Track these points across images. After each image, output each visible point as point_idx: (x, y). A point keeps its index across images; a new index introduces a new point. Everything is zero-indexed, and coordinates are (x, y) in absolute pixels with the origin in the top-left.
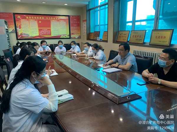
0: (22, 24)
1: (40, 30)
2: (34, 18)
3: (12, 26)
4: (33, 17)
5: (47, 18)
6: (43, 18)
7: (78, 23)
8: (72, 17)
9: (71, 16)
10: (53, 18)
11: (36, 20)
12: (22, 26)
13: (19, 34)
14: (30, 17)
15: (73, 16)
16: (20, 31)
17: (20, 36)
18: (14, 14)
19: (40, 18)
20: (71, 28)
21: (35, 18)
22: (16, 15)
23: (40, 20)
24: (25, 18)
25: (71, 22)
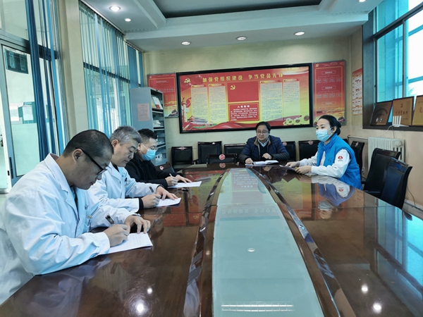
0: (192, 96)
1: (231, 108)
2: (219, 79)
3: (173, 102)
4: (216, 79)
5: (250, 77)
6: (240, 78)
7: (338, 80)
8: (319, 66)
9: (315, 64)
10: (265, 76)
11: (223, 85)
12: (192, 102)
13: (186, 121)
14: (211, 79)
15: (321, 64)
16: (187, 113)
17: (186, 124)
18: (178, 75)
19: (234, 78)
20: (316, 96)
21: (222, 78)
22: (181, 77)
23: (232, 84)
24: (200, 82)
25: (316, 81)
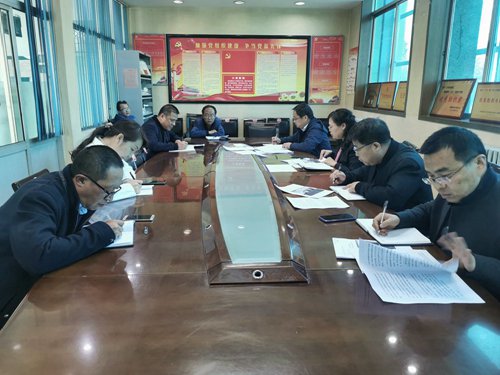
0: (183, 62)
1: (226, 79)
2: (214, 46)
4: (211, 45)
5: (247, 45)
6: (237, 46)
8: (319, 40)
9: (314, 37)
10: (263, 47)
11: (217, 52)
12: (183, 69)
13: (176, 89)
14: (204, 45)
15: (320, 38)
16: (178, 81)
18: (169, 37)
19: (230, 45)
20: (313, 72)
21: (217, 45)
23: (228, 52)
25: (314, 56)
